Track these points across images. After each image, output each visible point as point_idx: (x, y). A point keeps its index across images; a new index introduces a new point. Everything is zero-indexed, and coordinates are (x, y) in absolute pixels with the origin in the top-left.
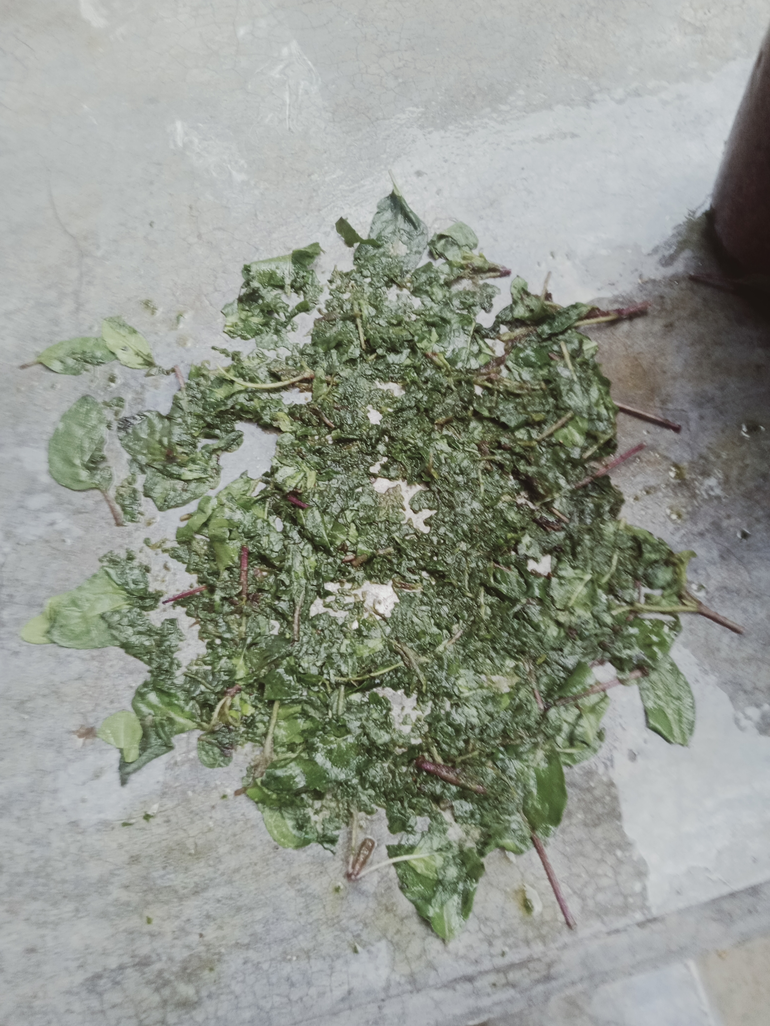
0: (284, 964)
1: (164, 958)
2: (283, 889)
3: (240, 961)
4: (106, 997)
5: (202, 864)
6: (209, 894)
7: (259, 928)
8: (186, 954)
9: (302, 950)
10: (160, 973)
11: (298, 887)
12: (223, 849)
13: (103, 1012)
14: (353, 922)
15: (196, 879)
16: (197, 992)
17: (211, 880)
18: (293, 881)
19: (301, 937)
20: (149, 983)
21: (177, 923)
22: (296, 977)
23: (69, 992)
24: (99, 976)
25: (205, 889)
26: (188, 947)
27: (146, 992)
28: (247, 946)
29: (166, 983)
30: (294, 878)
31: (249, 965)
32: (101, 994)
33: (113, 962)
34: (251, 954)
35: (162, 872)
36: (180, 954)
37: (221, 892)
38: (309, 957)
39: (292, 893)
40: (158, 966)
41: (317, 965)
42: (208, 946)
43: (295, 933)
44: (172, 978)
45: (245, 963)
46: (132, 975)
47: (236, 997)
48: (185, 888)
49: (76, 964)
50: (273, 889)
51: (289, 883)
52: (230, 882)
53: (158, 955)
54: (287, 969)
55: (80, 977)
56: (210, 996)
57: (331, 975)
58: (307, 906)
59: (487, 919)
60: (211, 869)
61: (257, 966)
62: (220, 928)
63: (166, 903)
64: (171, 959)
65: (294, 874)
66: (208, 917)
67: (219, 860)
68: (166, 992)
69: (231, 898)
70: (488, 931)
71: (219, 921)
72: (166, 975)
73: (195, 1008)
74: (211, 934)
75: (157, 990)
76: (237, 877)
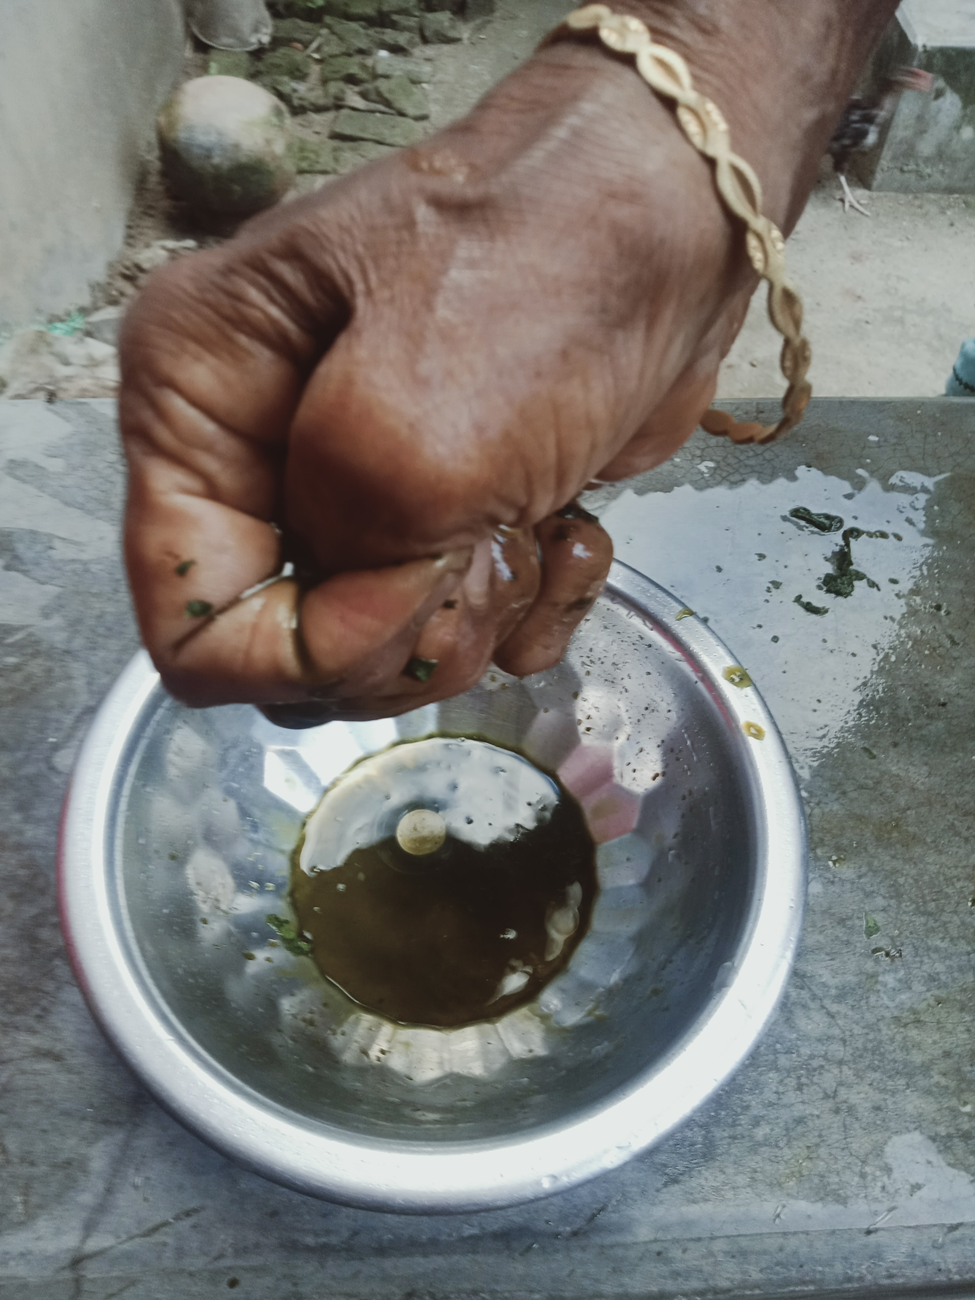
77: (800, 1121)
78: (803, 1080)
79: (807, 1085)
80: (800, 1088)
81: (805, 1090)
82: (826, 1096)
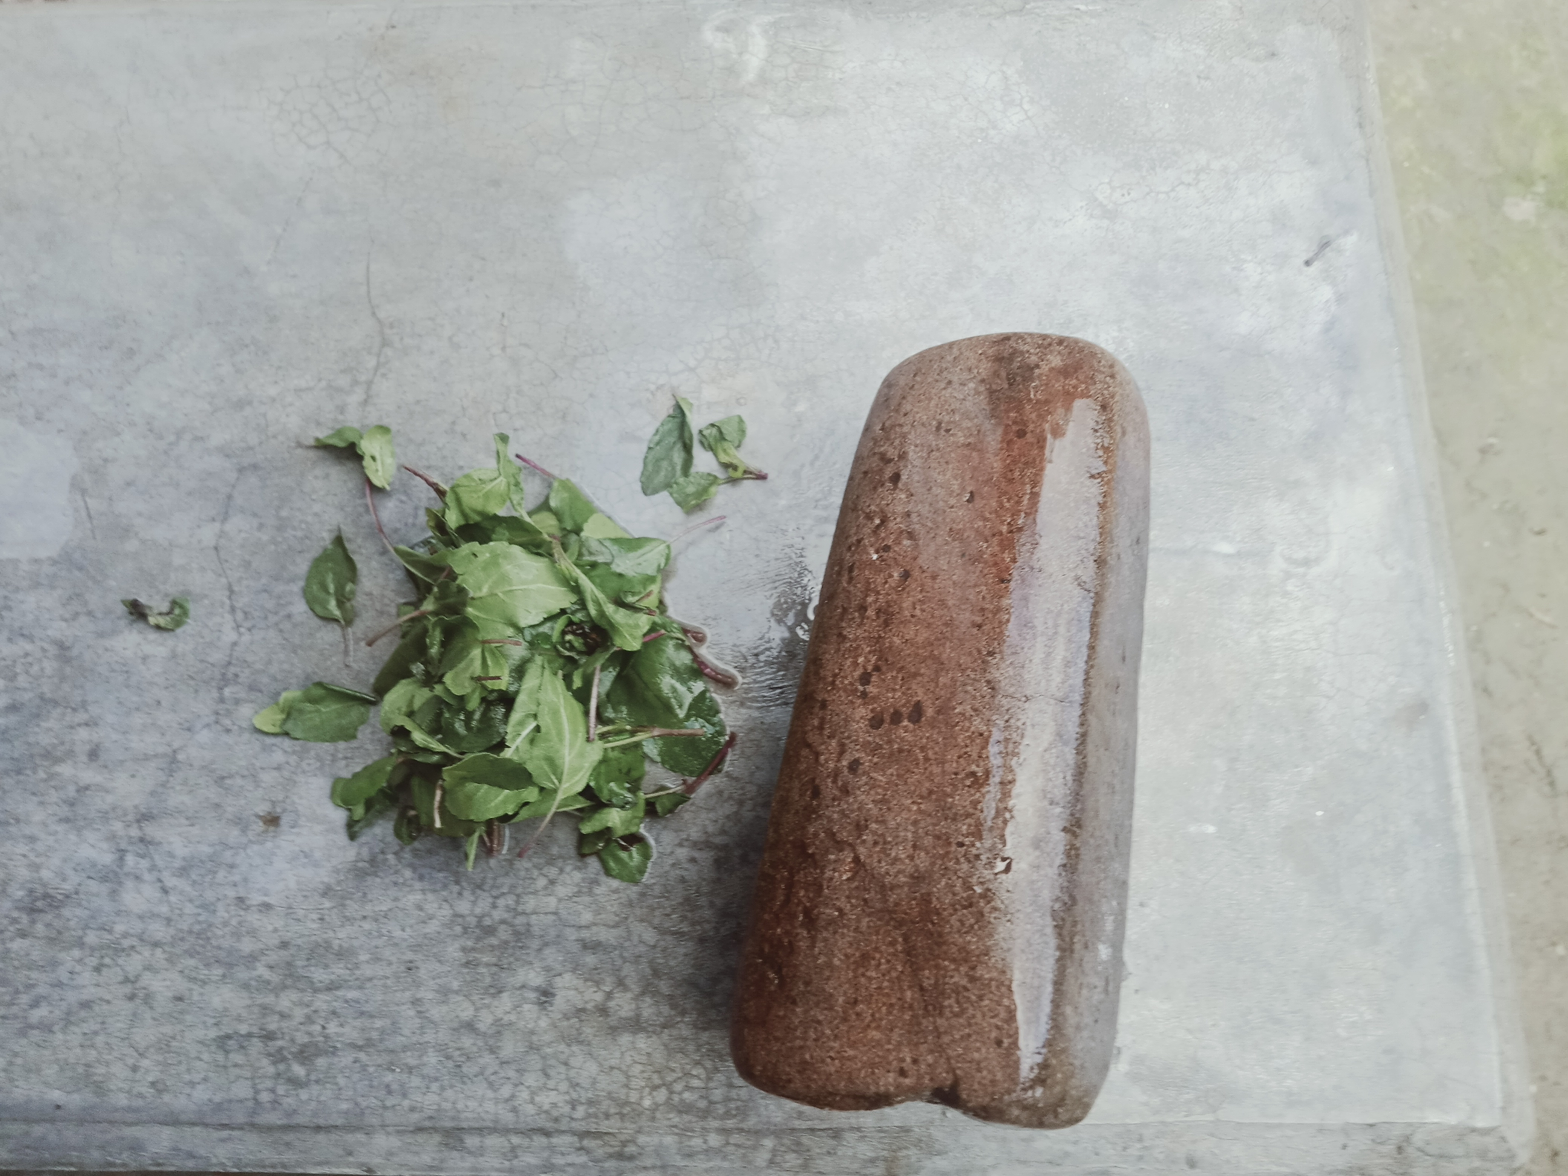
0: (387, 1072)
1: (287, 1038)
2: (404, 1007)
3: (350, 1059)
4: (232, 1056)
6: (340, 993)
7: (375, 1035)
8: (306, 1039)
13: (225, 1067)
16: (308, 1075)
18: (416, 1002)
21: (306, 1011)
23: (201, 1042)
24: (228, 1037)
25: (337, 988)
26: (309, 1034)
27: (265, 1062)
28: (360, 1048)
29: (284, 1059)
30: (418, 1000)
32: (227, 1052)
33: (244, 1029)
34: (362, 1056)
36: (302, 1038)
37: (351, 994)
38: (410, 1073)
39: (412, 1013)
40: (280, 1043)
41: (415, 1081)
42: (327, 1037)
43: (405, 1049)
44: (290, 1057)
45: (355, 1062)
46: (256, 1045)
47: (340, 1089)
48: (321, 982)
49: (213, 1021)
50: (398, 1005)
51: (413, 1003)
52: (361, 988)
53: (283, 1033)
54: (389, 1077)
55: (213, 1033)
57: (424, 1094)
61: (364, 1068)
62: (342, 1025)
64: (293, 1040)
65: (419, 996)
66: (334, 1013)
67: (357, 966)
68: (282, 1067)
69: (358, 1003)
71: (342, 1019)
72: (285, 1053)
73: (302, 1088)
75: (274, 1063)
76: (368, 985)
78: (107, 961)
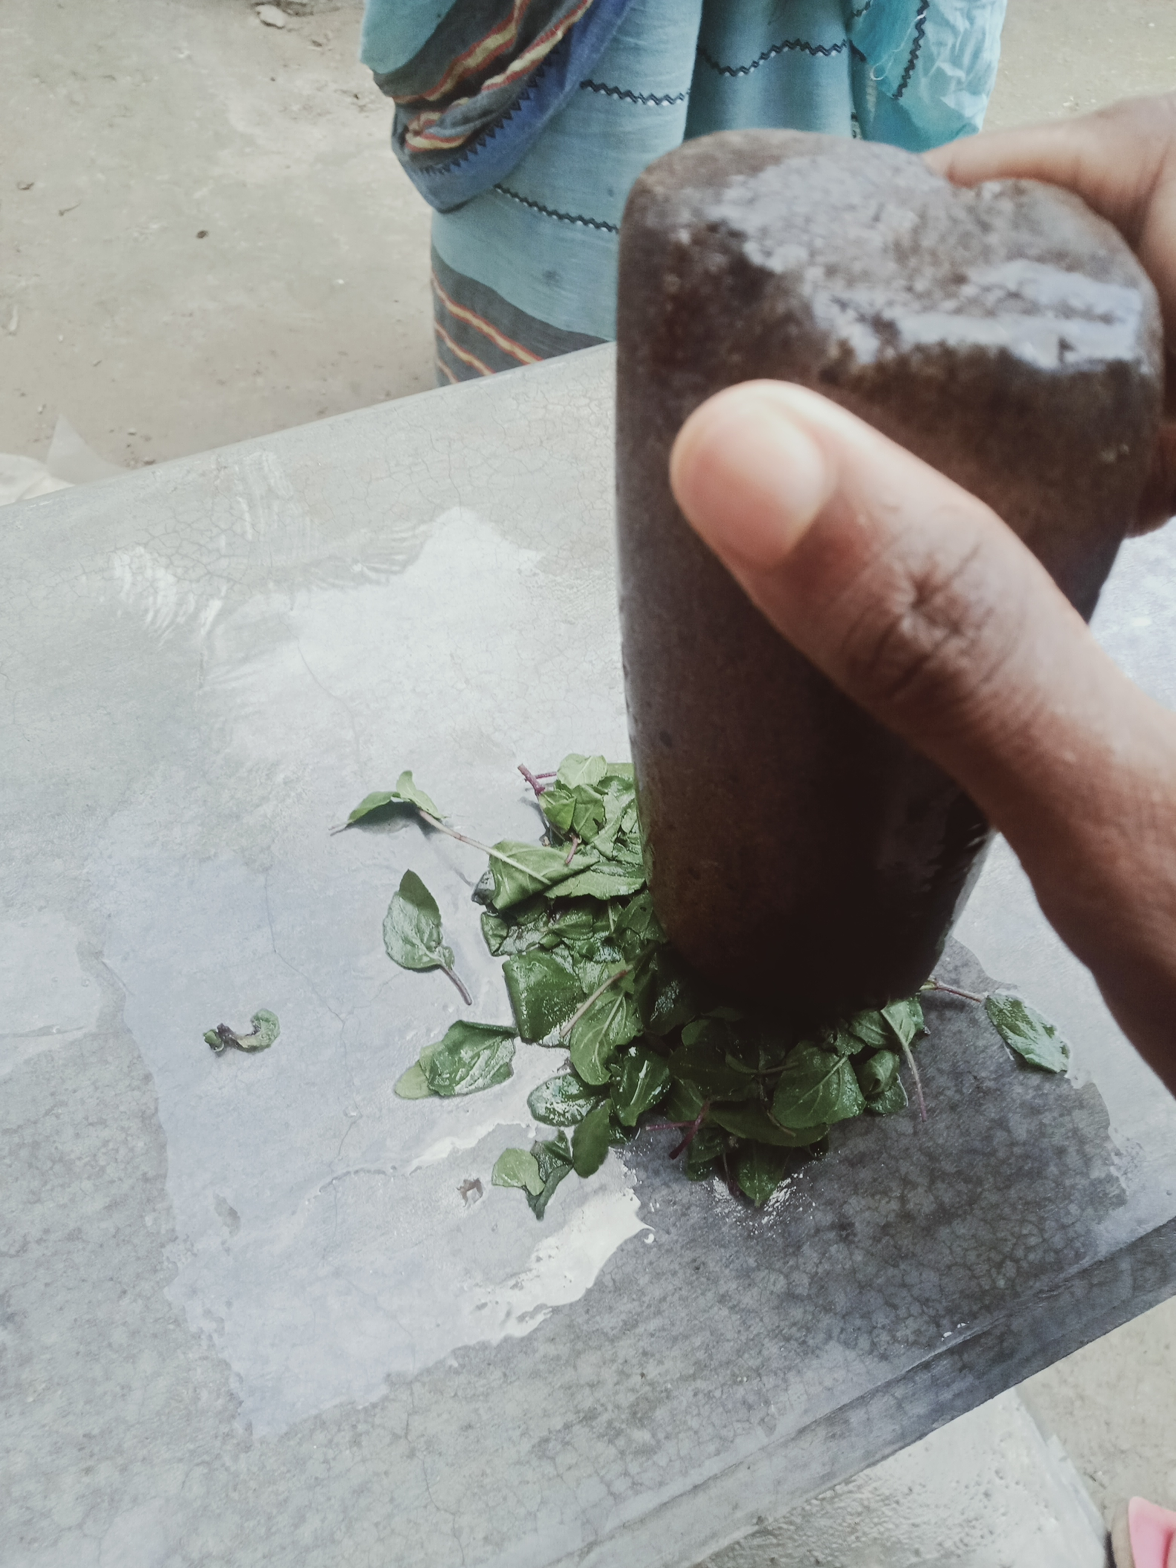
0: (735, 1387)
1: (610, 1407)
2: (716, 1309)
3: (690, 1394)
4: (559, 1460)
5: (625, 1300)
6: (640, 1329)
7: (701, 1355)
8: (632, 1398)
9: (750, 1369)
10: (610, 1423)
11: (730, 1304)
12: (643, 1280)
13: (559, 1476)
14: (794, 1329)
15: (623, 1316)
16: (654, 1435)
17: (638, 1314)
18: (723, 1299)
19: (746, 1356)
20: (600, 1436)
21: (614, 1368)
22: (751, 1398)
23: (519, 1463)
24: (546, 1440)
25: (635, 1325)
26: (633, 1390)
27: (600, 1446)
28: (694, 1377)
29: (619, 1433)
30: (723, 1296)
31: (700, 1396)
32: (553, 1459)
33: (557, 1423)
34: (700, 1384)
35: (586, 1317)
36: (626, 1399)
37: (653, 1325)
38: (759, 1375)
39: (725, 1312)
40: (605, 1417)
41: (770, 1381)
42: (652, 1384)
43: (739, 1353)
44: (624, 1426)
45: (695, 1395)
46: (580, 1433)
47: (696, 1433)
48: (612, 1329)
49: (518, 1432)
50: (705, 1311)
51: (720, 1302)
52: (659, 1313)
53: (602, 1405)
54: (740, 1392)
55: (526, 1446)
56: (667, 1437)
57: (786, 1390)
58: (744, 1322)
59: (927, 1300)
60: (636, 1303)
61: (709, 1395)
62: (660, 1362)
63: (599, 1348)
64: (618, 1407)
65: (722, 1291)
66: (645, 1354)
67: (642, 1292)
68: (621, 1442)
69: (664, 1330)
70: (932, 1312)
71: (658, 1356)
73: (655, 1453)
74: (653, 1371)
75: (610, 1441)
76: (665, 1306)
77: (361, 1490)
79: (367, 1433)
80: (356, 1442)
81: (364, 1441)
82: (396, 1437)
